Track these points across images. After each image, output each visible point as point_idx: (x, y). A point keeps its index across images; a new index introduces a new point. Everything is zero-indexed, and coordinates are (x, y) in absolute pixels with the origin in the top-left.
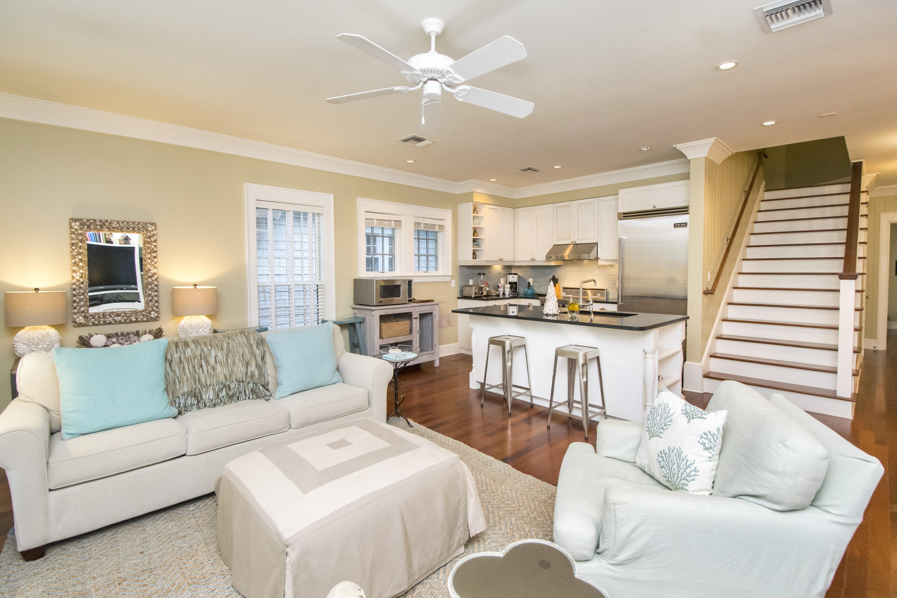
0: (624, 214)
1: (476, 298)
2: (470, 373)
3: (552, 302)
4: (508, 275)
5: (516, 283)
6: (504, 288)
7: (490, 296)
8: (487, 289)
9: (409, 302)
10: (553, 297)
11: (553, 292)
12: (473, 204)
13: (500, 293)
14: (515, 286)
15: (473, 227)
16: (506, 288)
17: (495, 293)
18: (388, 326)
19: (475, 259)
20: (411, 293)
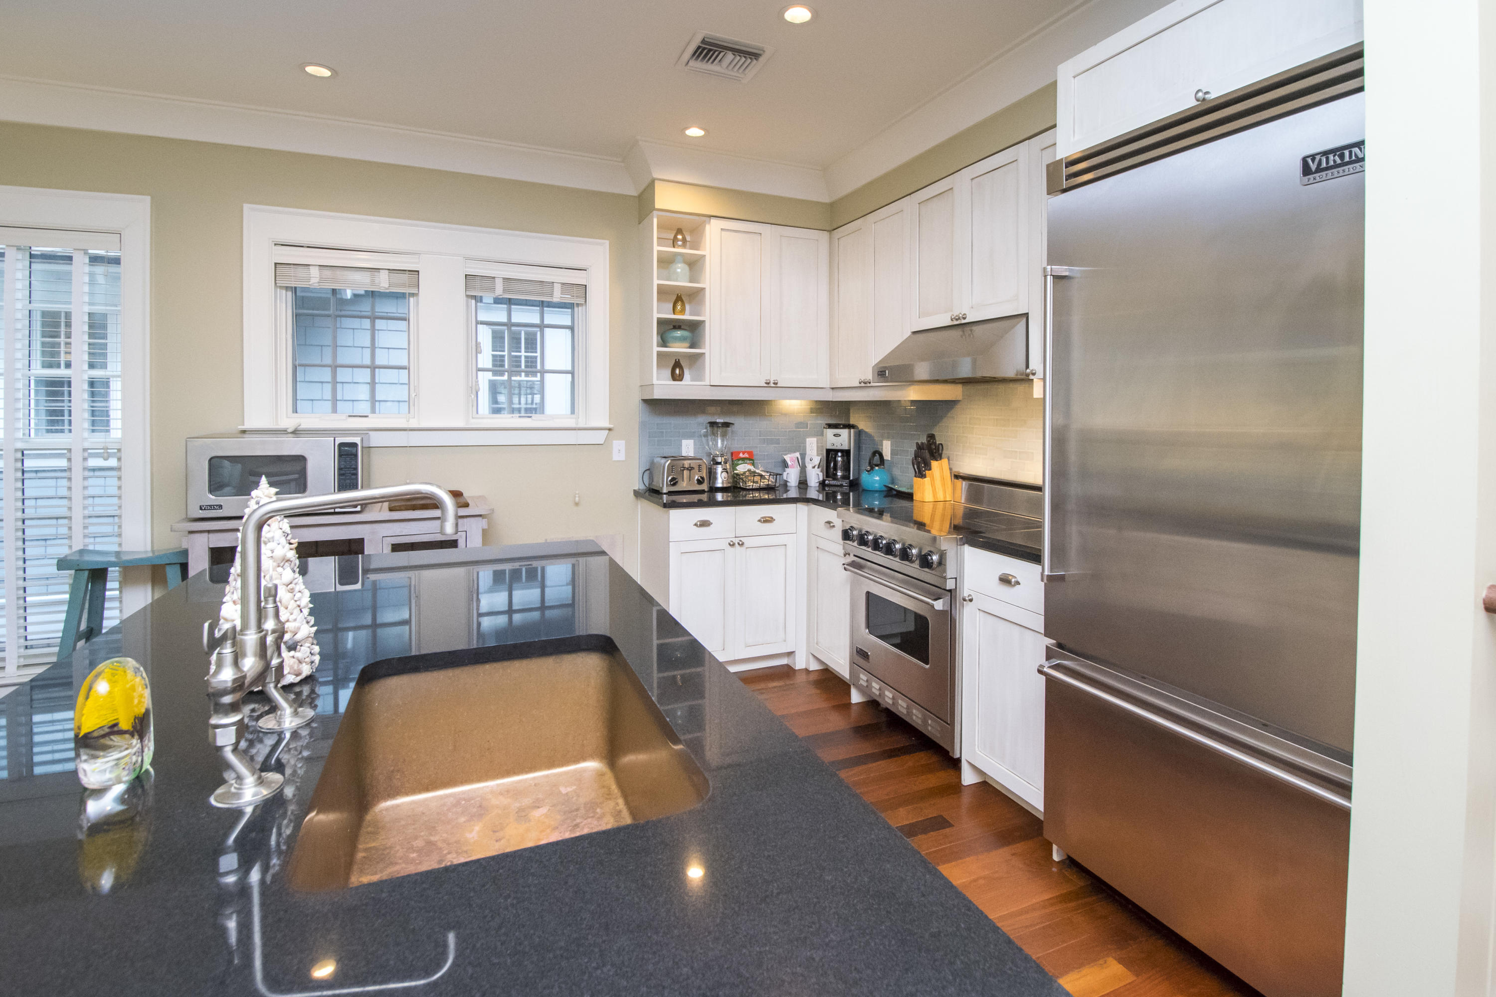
0: (1068, 164)
4: (826, 431)
6: (803, 466)
7: (741, 489)
12: (659, 217)
13: (786, 482)
15: (659, 285)
16: (809, 466)
20: (353, 479)
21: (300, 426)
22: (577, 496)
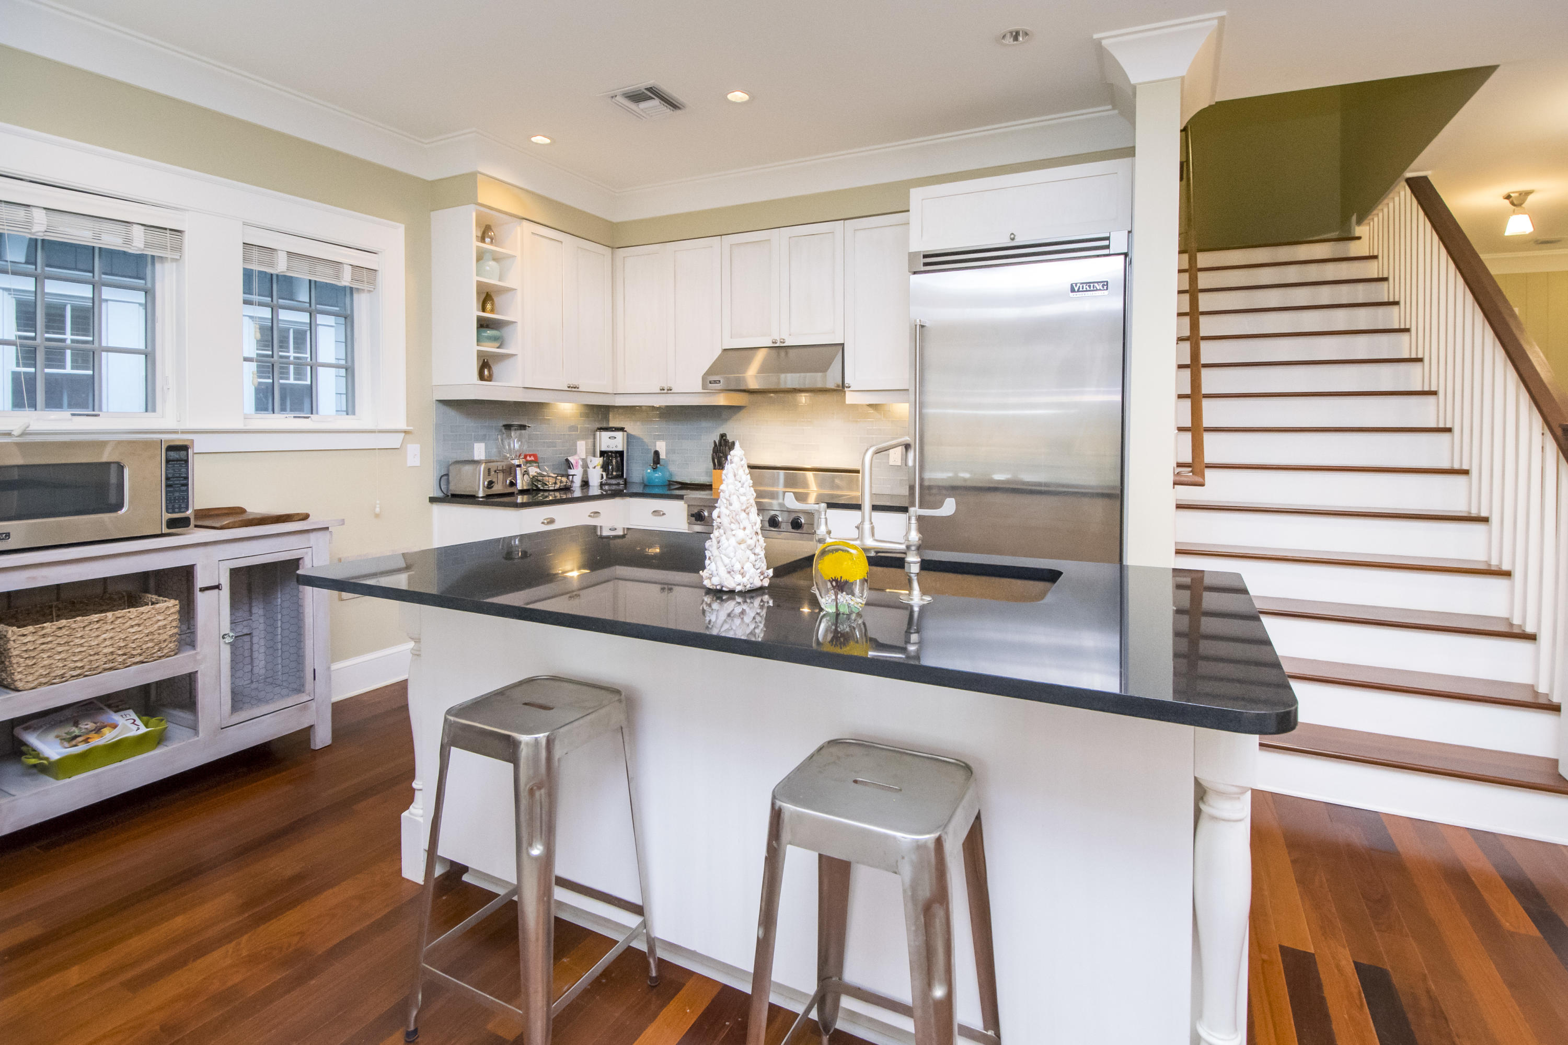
0: (925, 256)
1: (494, 499)
2: (405, 815)
3: (741, 534)
4: (598, 433)
5: (621, 453)
6: (585, 467)
7: (538, 490)
8: (533, 471)
9: (169, 527)
10: (743, 515)
11: (742, 490)
12: (477, 211)
13: (572, 482)
14: (617, 462)
15: (477, 281)
16: (591, 466)
17: (555, 483)
18: (44, 636)
19: (490, 381)
20: (183, 491)
21: (28, 427)
22: (378, 506)
